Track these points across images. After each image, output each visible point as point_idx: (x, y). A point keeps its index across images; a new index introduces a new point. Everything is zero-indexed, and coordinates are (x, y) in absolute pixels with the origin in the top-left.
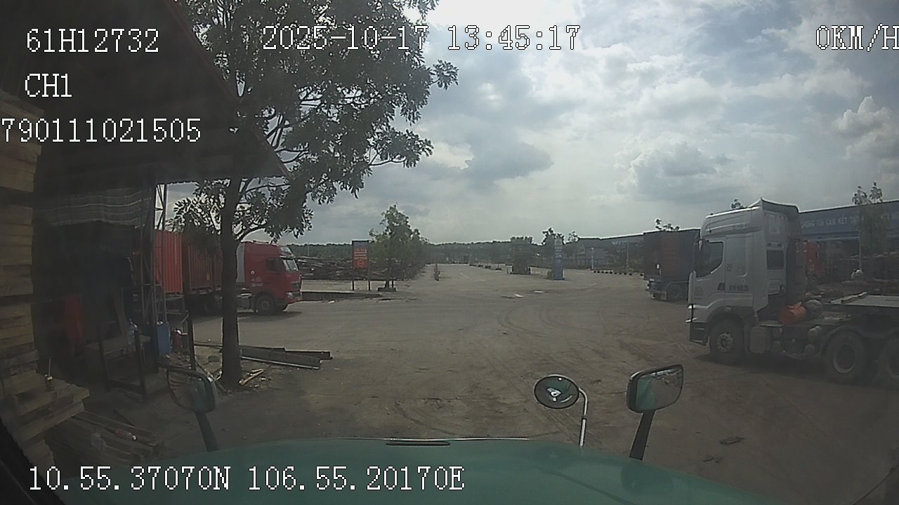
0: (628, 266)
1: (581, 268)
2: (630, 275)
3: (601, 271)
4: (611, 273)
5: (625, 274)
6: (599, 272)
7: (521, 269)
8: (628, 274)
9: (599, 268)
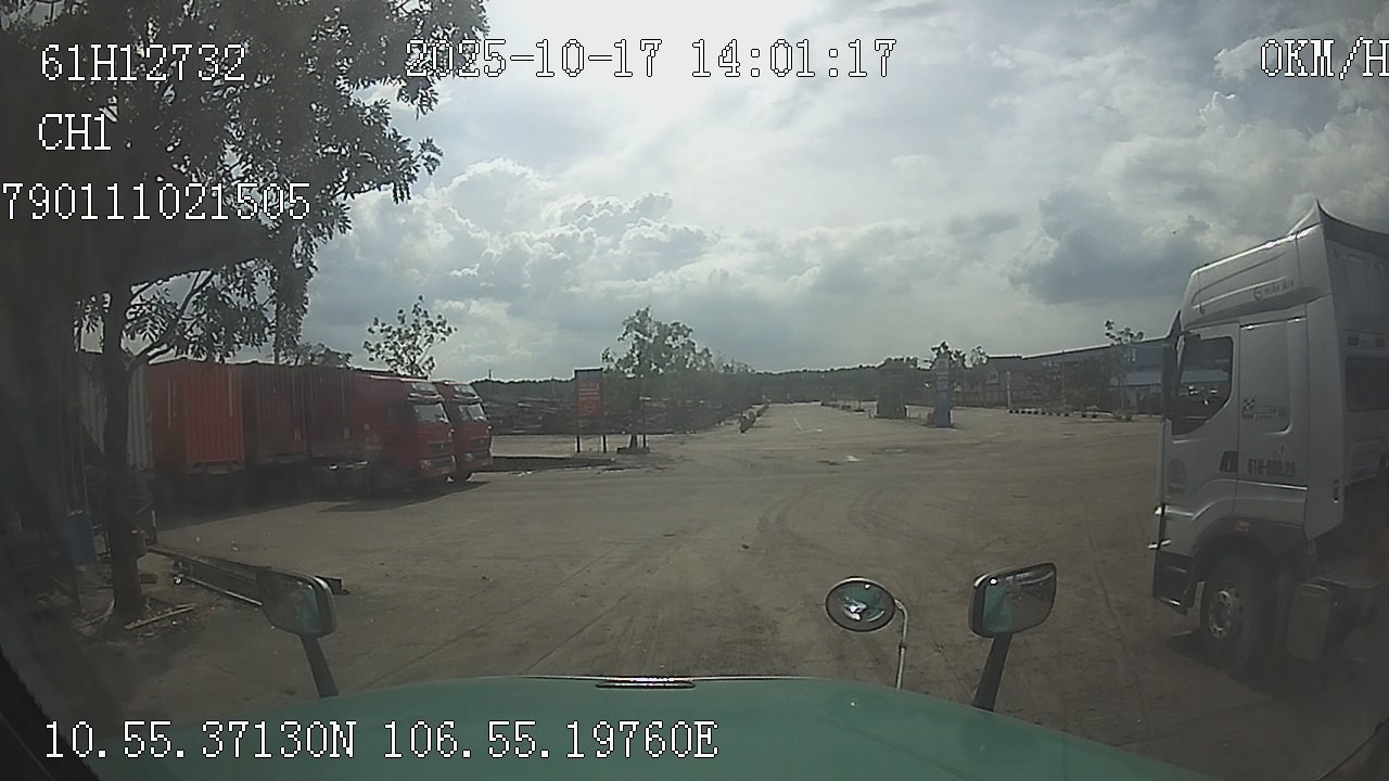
0: (1065, 400)
1: (990, 406)
2: (1066, 415)
3: (1020, 410)
4: (1036, 413)
5: (1059, 415)
6: (1017, 412)
7: (891, 411)
8: (1062, 415)
9: (1018, 405)
